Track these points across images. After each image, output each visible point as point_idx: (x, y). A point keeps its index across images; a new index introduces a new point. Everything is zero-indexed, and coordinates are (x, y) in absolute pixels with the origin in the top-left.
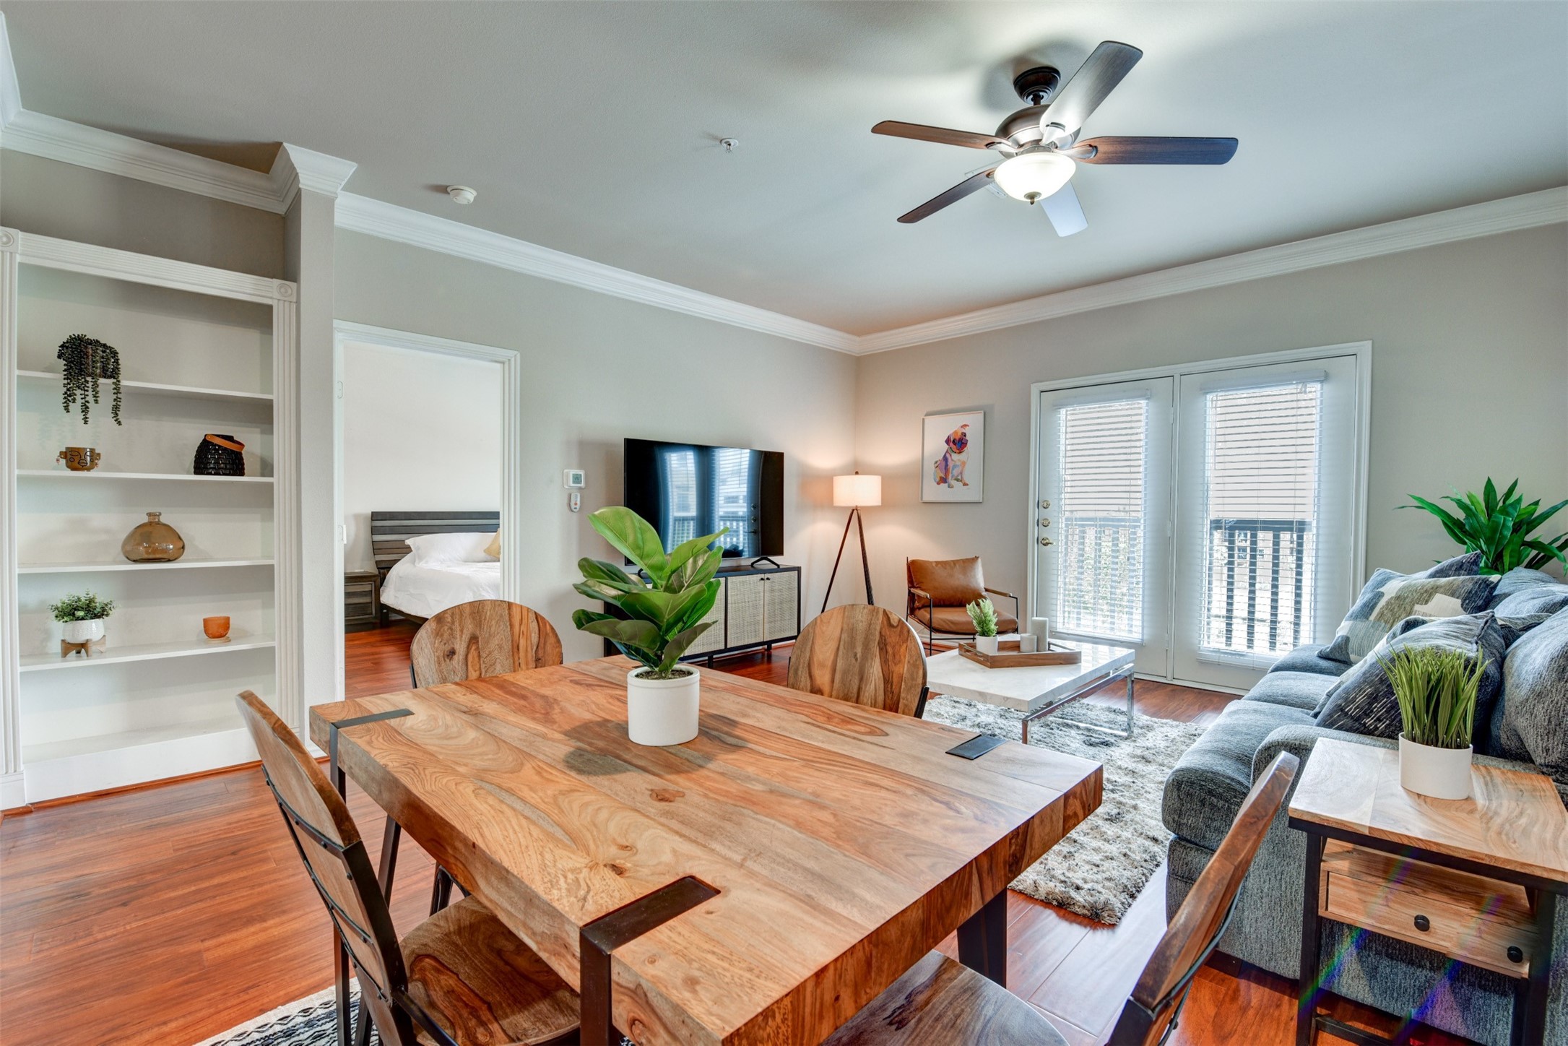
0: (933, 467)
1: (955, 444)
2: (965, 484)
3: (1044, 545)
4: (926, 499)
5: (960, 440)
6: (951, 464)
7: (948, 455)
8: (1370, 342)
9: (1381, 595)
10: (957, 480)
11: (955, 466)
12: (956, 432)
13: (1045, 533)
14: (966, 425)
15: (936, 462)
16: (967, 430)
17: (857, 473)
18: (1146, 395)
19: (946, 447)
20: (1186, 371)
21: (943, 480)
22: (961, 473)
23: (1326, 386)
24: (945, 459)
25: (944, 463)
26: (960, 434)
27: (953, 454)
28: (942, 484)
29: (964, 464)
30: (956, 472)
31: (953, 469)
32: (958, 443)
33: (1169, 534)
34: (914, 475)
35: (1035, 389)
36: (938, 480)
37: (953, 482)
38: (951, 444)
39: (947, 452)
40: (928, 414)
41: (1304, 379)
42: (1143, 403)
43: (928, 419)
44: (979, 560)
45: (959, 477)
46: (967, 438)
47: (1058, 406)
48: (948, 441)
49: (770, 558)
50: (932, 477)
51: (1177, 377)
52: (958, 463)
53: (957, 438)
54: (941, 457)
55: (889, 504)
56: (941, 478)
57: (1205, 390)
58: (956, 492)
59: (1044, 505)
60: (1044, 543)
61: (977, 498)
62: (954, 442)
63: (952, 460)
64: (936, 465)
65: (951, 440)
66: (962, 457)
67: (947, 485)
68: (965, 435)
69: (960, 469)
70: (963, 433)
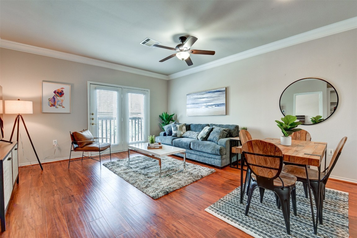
0: (48, 101)
1: (59, 94)
2: (63, 107)
4: (44, 111)
5: (61, 93)
6: (56, 100)
7: (55, 97)
10: (60, 106)
11: (58, 101)
12: (58, 90)
13: (93, 122)
14: (63, 88)
15: (49, 99)
16: (63, 90)
17: (19, 100)
18: (117, 91)
19: (54, 94)
20: (125, 87)
21: (53, 105)
22: (62, 104)
23: (144, 95)
24: (54, 98)
25: (53, 100)
26: (60, 90)
27: (58, 97)
28: (53, 107)
29: (62, 101)
30: (59, 103)
31: (57, 102)
32: (60, 93)
35: (89, 83)
36: (50, 105)
37: (58, 106)
38: (57, 93)
40: (44, 81)
43: (44, 84)
45: (61, 105)
46: (64, 92)
47: (96, 89)
48: (55, 92)
50: (48, 104)
51: (123, 88)
52: (60, 100)
54: (52, 97)
56: (52, 104)
57: (128, 92)
58: (60, 110)
59: (92, 114)
60: (93, 124)
61: (69, 112)
62: (58, 93)
63: (57, 99)
64: (49, 100)
65: (57, 92)
66: (62, 98)
67: (55, 107)
68: (63, 91)
69: (61, 102)
70: (62, 91)
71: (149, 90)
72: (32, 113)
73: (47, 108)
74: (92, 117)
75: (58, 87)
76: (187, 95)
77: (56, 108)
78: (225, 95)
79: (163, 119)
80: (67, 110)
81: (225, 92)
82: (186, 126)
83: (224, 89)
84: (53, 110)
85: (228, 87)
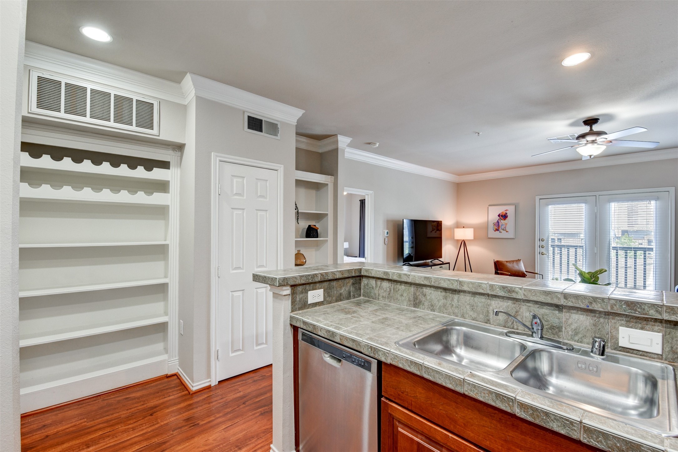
0: (492, 225)
2: (507, 232)
3: (542, 254)
4: (489, 236)
5: (505, 215)
6: (500, 224)
7: (499, 221)
8: (674, 187)
10: (504, 230)
11: (502, 225)
12: (502, 212)
13: (543, 250)
14: (507, 210)
15: (494, 223)
16: (507, 212)
17: (464, 227)
18: (585, 202)
19: (498, 218)
20: (601, 194)
21: (497, 230)
22: (505, 228)
23: (657, 202)
24: (498, 222)
25: (497, 224)
26: (504, 213)
27: (502, 221)
28: (497, 231)
29: (506, 224)
30: (503, 227)
31: (501, 226)
32: (504, 216)
33: (596, 252)
34: (485, 227)
35: (537, 198)
36: (495, 230)
37: (502, 231)
38: (501, 217)
39: (499, 219)
40: (490, 205)
41: (650, 199)
42: (583, 205)
43: (490, 207)
44: (521, 261)
45: (504, 229)
46: (508, 215)
47: (548, 205)
48: (499, 216)
49: (439, 259)
51: (597, 196)
52: (503, 224)
53: (503, 215)
54: (496, 221)
55: (476, 238)
57: (610, 201)
58: (503, 234)
59: (543, 240)
61: (512, 237)
62: (502, 216)
66: (506, 221)
69: (505, 226)
70: (505, 213)
71: (673, 190)
72: (473, 239)
73: (492, 234)
74: (542, 243)
77: (500, 232)
80: (511, 235)
84: (497, 234)
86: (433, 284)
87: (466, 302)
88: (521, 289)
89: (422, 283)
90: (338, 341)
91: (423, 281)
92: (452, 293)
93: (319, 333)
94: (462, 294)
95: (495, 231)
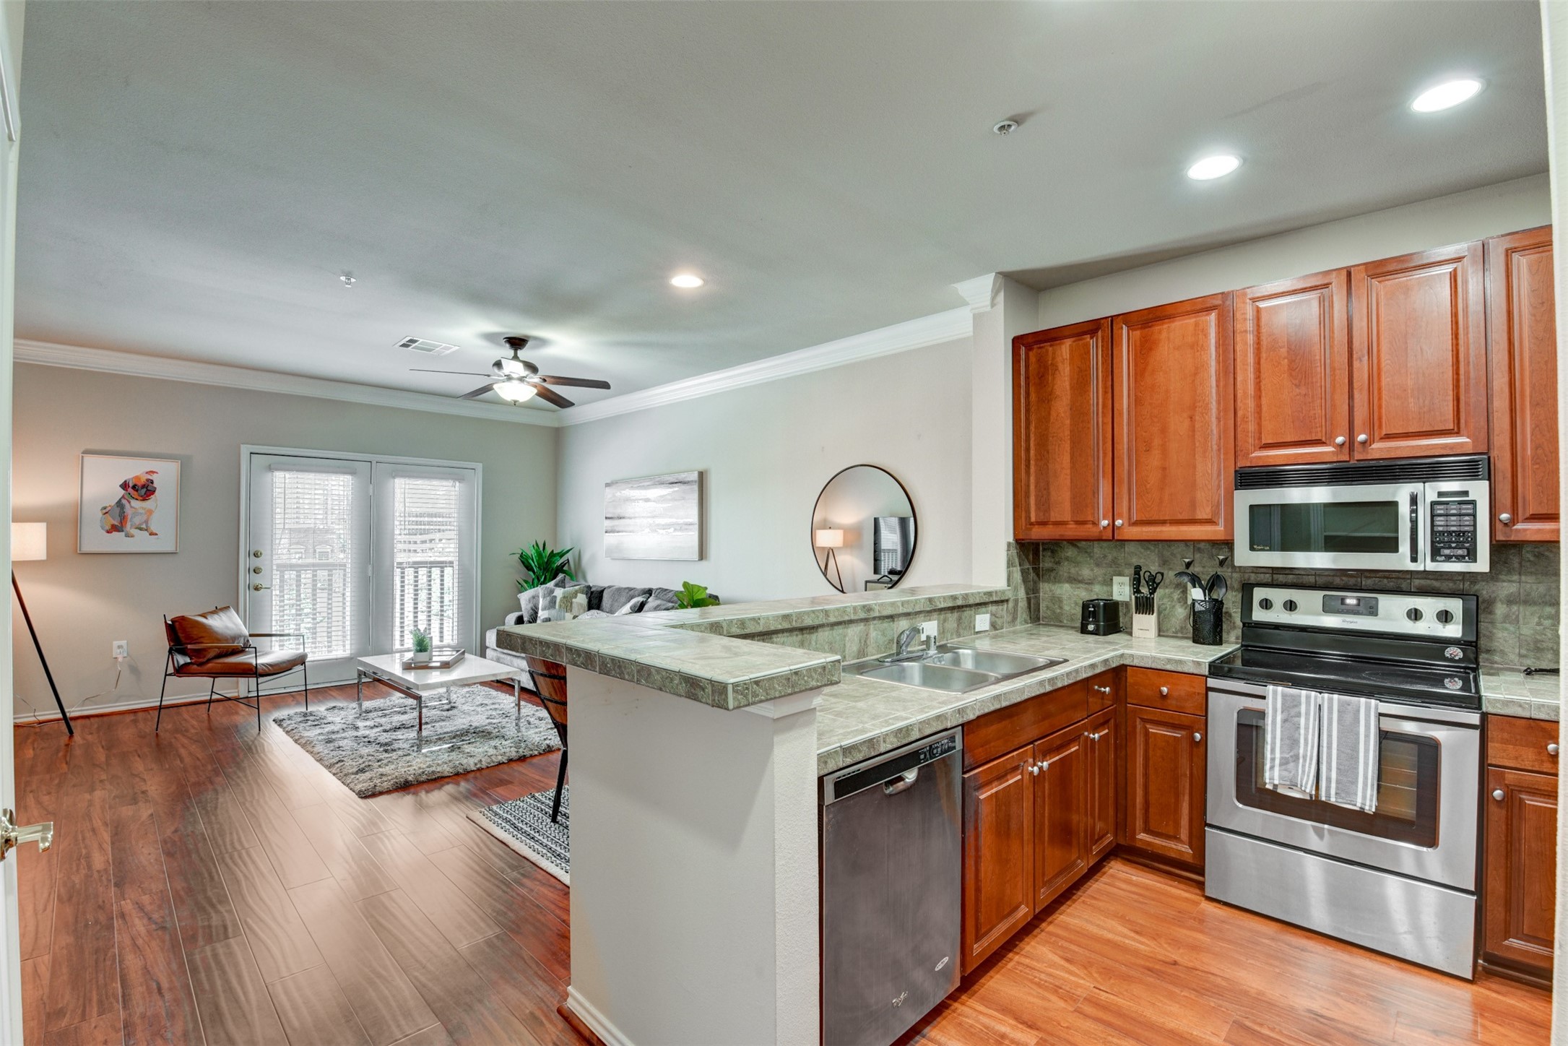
0: (100, 515)
1: (137, 491)
2: (152, 534)
4: (87, 549)
5: (145, 487)
6: (129, 511)
7: (124, 502)
8: (482, 464)
9: (555, 597)
10: (141, 529)
11: (136, 514)
12: (137, 478)
13: (257, 579)
14: (153, 472)
15: (105, 508)
16: (154, 477)
20: (379, 460)
21: (114, 528)
22: (146, 522)
23: (460, 484)
24: (119, 504)
25: (117, 510)
26: (143, 480)
27: (134, 503)
28: (115, 534)
29: (150, 512)
30: (137, 520)
31: (133, 517)
32: (143, 490)
33: (371, 574)
34: (71, 518)
35: (245, 450)
36: (108, 527)
37: (134, 531)
38: (130, 490)
39: (123, 497)
40: (87, 452)
42: (347, 478)
43: (89, 459)
44: (231, 609)
45: (144, 526)
46: (155, 485)
47: (272, 469)
48: (125, 486)
51: (374, 463)
52: (140, 511)
53: (139, 484)
54: (113, 502)
56: (113, 526)
57: (395, 474)
58: (139, 542)
59: (256, 555)
60: (257, 589)
61: (171, 548)
62: (134, 487)
63: (131, 507)
64: (104, 511)
65: (131, 485)
66: (148, 504)
67: (123, 534)
68: (152, 482)
69: (145, 518)
70: (148, 480)
71: (479, 466)
72: (44, 557)
73: (96, 539)
74: (256, 562)
75: (134, 469)
76: (608, 485)
77: (127, 535)
78: (696, 495)
79: (529, 568)
80: (165, 542)
81: (696, 487)
82: (592, 593)
83: (695, 476)
84: (118, 542)
85: (706, 471)
86: (794, 624)
87: (824, 640)
88: (876, 604)
89: (780, 627)
90: (918, 736)
91: (781, 624)
92: (810, 633)
93: (882, 750)
94: (820, 630)
95: (108, 532)
